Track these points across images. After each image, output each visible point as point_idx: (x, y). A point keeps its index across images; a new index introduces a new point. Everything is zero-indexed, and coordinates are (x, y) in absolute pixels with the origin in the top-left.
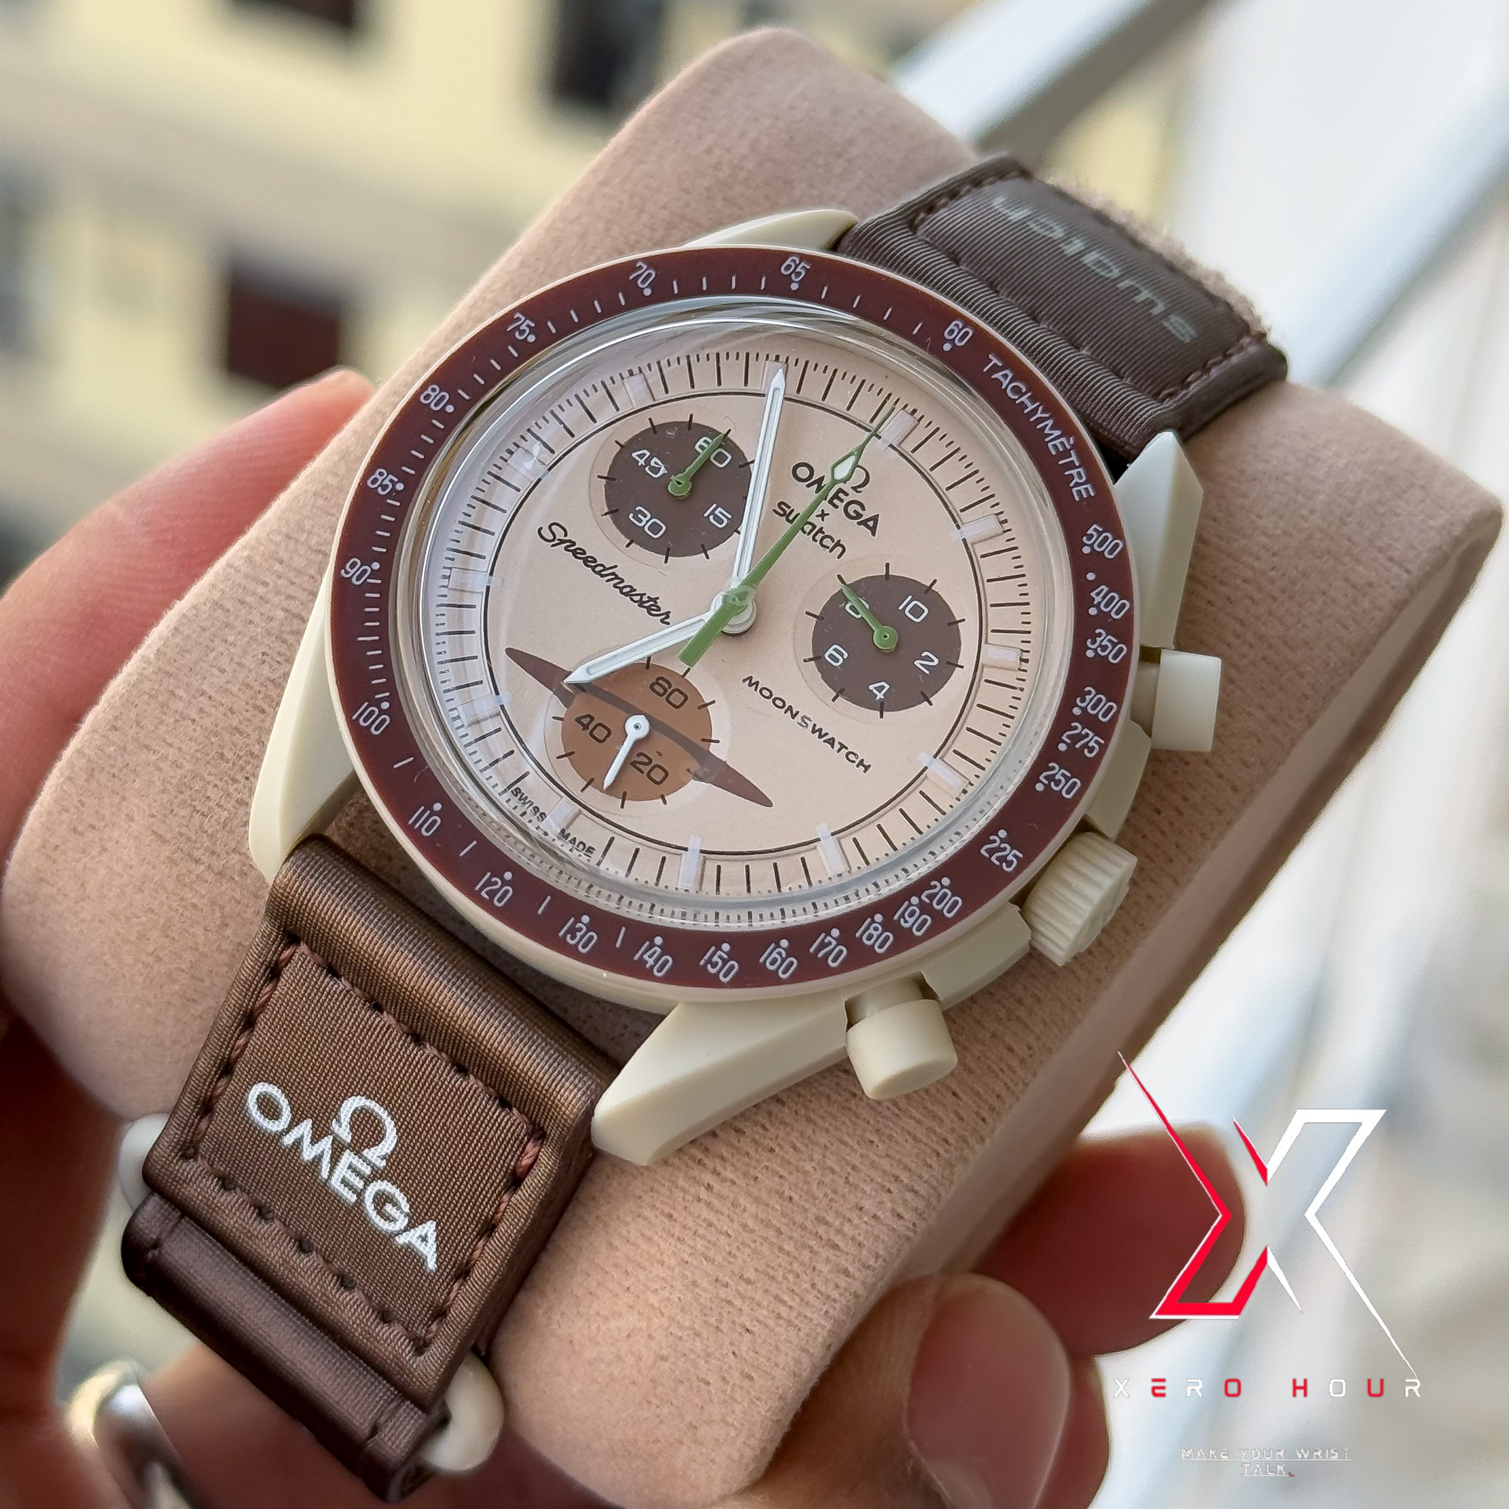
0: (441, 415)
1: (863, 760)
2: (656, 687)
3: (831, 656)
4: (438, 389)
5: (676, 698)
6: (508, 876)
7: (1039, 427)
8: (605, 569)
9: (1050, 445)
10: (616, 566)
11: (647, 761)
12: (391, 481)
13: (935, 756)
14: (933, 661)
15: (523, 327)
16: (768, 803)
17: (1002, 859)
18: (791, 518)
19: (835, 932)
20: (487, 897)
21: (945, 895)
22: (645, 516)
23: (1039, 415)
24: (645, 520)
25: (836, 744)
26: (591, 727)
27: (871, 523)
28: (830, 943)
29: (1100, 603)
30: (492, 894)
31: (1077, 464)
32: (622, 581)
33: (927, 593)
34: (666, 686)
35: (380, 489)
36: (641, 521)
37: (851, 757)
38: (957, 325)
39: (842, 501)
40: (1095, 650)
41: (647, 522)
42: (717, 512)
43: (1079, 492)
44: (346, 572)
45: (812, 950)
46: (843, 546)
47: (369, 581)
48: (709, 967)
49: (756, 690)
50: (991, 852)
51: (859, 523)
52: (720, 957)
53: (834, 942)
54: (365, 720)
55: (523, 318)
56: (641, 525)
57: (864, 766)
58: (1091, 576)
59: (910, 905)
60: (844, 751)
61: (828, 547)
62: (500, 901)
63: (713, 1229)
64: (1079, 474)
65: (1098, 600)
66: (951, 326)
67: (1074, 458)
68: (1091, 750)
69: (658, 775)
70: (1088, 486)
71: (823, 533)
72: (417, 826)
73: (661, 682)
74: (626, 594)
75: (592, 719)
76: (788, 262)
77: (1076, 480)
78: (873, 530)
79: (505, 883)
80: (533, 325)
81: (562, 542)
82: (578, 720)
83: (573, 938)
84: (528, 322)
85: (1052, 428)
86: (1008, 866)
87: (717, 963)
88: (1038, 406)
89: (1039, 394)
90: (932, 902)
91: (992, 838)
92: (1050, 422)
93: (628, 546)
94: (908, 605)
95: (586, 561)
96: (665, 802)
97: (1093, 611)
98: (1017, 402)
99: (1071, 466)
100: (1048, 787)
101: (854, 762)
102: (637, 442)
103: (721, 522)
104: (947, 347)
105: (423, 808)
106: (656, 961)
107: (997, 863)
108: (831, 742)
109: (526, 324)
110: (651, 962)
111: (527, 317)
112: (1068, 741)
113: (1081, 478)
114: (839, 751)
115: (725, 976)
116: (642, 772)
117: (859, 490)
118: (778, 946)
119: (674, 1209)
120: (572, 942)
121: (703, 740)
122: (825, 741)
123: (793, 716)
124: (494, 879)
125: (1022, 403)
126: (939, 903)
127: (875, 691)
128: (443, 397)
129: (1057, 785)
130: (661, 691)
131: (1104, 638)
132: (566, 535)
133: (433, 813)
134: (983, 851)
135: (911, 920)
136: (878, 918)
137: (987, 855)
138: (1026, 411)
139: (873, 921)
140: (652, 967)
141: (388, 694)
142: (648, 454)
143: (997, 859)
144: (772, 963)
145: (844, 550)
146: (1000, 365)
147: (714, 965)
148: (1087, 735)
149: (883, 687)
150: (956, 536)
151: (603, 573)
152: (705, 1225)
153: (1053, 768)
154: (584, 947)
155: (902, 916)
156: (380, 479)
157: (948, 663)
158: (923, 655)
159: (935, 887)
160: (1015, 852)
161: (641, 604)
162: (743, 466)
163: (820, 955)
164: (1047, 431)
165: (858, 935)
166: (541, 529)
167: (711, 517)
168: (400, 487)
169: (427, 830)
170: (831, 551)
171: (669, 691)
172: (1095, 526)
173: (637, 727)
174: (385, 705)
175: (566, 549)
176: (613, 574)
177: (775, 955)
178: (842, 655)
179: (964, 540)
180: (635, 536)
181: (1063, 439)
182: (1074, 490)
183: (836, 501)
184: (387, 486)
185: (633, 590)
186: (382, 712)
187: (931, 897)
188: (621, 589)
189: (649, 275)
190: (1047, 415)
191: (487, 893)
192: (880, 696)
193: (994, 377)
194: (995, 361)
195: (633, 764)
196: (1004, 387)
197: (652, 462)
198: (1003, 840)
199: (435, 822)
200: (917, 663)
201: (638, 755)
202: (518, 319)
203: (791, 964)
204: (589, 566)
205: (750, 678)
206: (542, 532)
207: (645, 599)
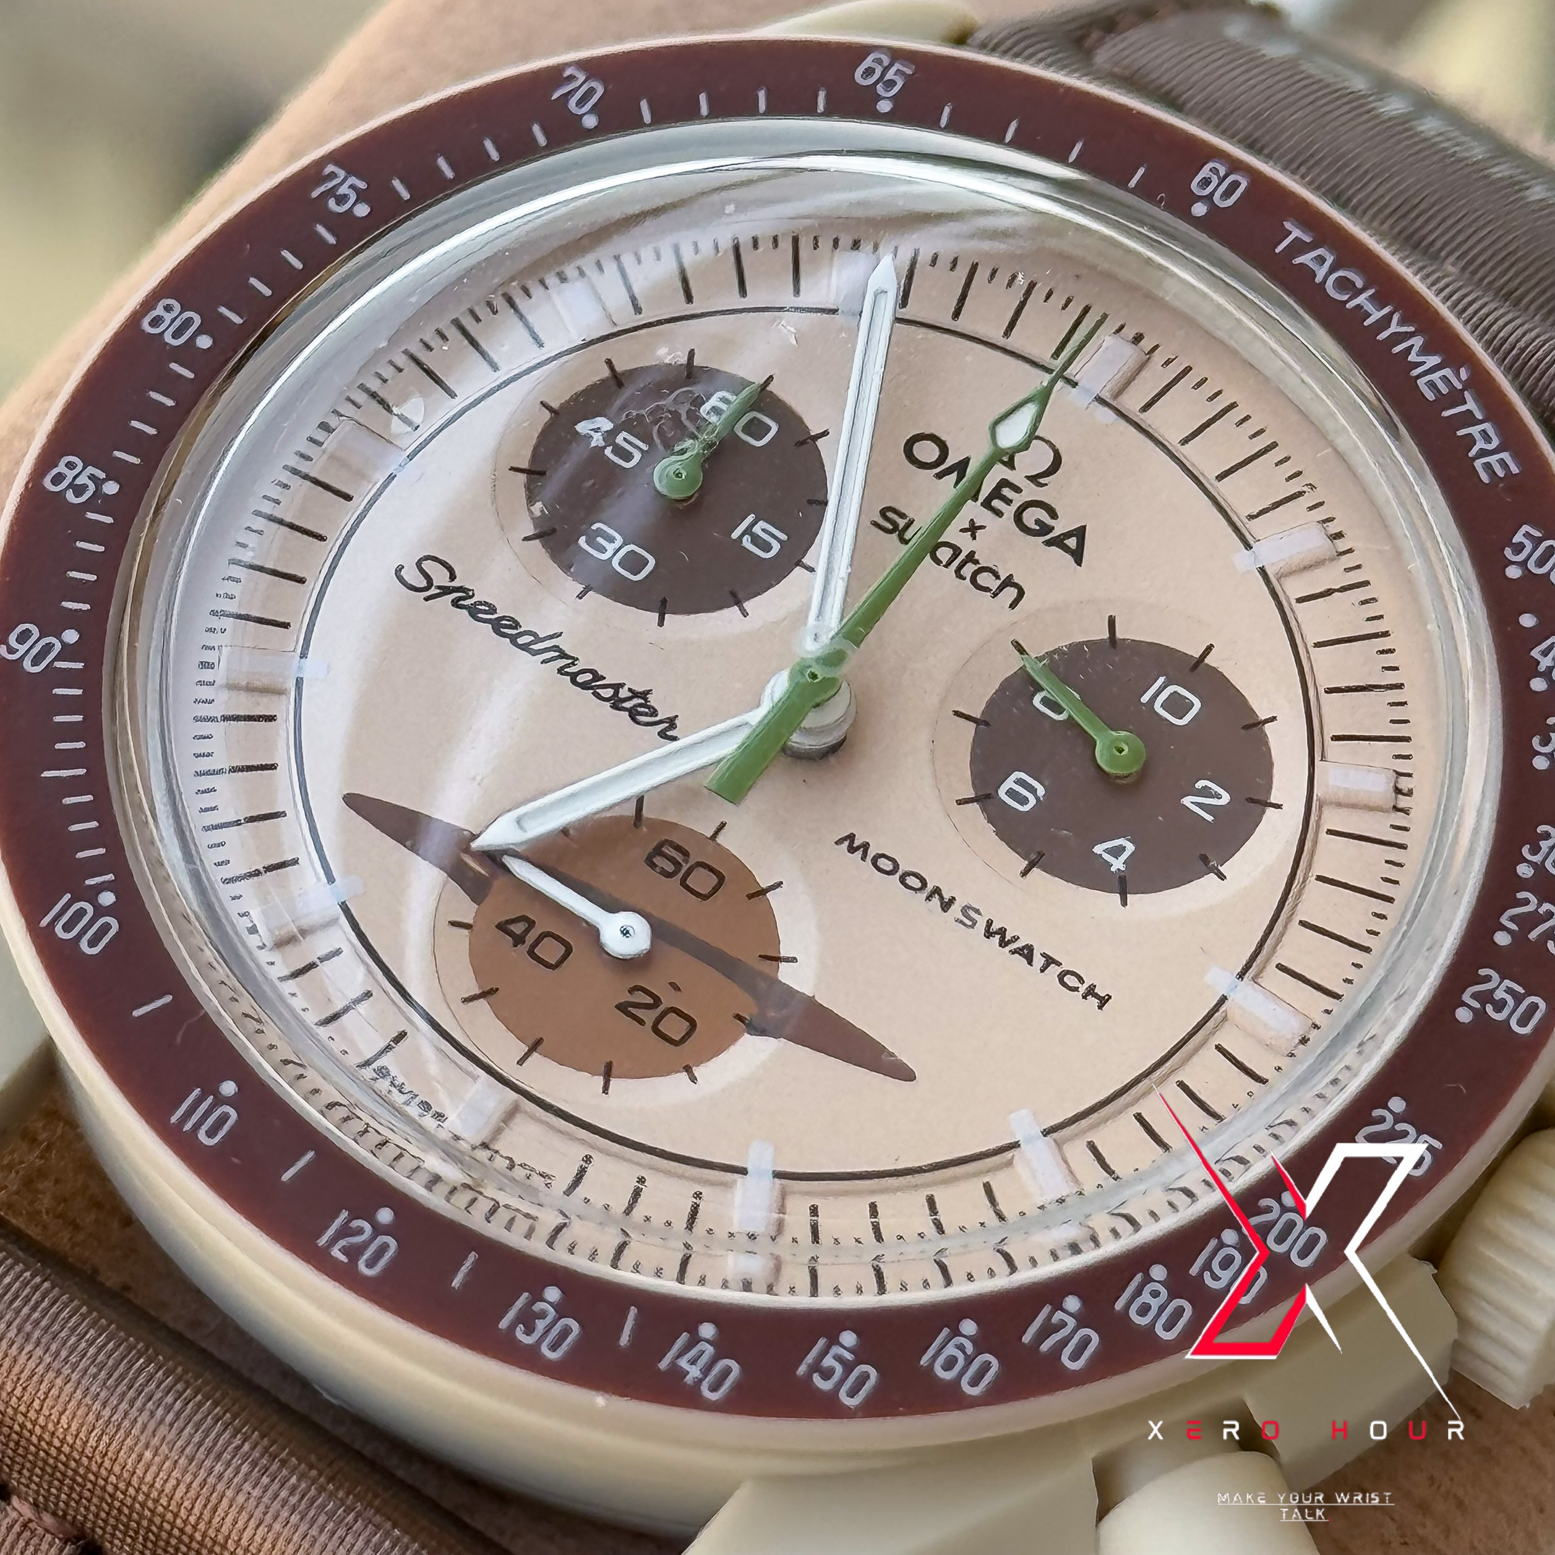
0: (187, 353)
1: (1093, 987)
2: (658, 860)
3: (1011, 793)
4: (177, 307)
5: (702, 881)
6: (385, 1216)
7: (1397, 349)
8: (538, 640)
9: (1421, 382)
10: (559, 635)
11: (650, 1001)
12: (92, 477)
13: (1241, 976)
14: (1219, 797)
15: (343, 190)
16: (905, 1074)
18: (908, 535)
20: (343, 1258)
21: (1292, 1224)
22: (611, 540)
23: (1394, 328)
24: (611, 548)
25: (1037, 956)
26: (531, 938)
27: (1072, 542)
28: (1063, 1324)
29: (1550, 669)
30: (353, 1253)
31: (1479, 416)
32: (575, 661)
33: (1193, 669)
34: (679, 857)
35: (70, 494)
36: (603, 550)
37: (1071, 980)
38: (1215, 171)
39: (1008, 502)
40: (1550, 756)
41: (617, 551)
42: (757, 529)
43: (1488, 466)
44: (12, 650)
45: (1027, 1338)
46: (1016, 585)
47: (58, 664)
48: (816, 1378)
49: (864, 858)
50: (1378, 1139)
51: (1048, 543)
52: (839, 1359)
53: (1071, 1323)
54: (68, 928)
55: (342, 174)
56: (604, 557)
57: (1096, 996)
58: (1528, 620)
59: (1221, 1245)
60: (1054, 970)
61: (987, 589)
62: (370, 1264)
64: (1485, 434)
65: (1546, 662)
66: (1205, 172)
67: (1471, 405)
69: (674, 1027)
70: (1505, 456)
71: (976, 562)
72: (188, 1127)
73: (667, 850)
74: (584, 686)
75: (531, 924)
76: (868, 62)
77: (1480, 444)
78: (1078, 556)
79: (378, 1230)
80: (362, 185)
81: (445, 591)
82: (502, 927)
83: (529, 1331)
84: (353, 180)
85: (1424, 351)
87: (832, 1370)
88: (1391, 314)
89: (1390, 290)
90: (1264, 1239)
91: (1377, 1113)
92: (1417, 342)
93: (580, 596)
94: (1158, 694)
95: (498, 626)
96: (693, 1080)
97: (1538, 684)
98: (1349, 306)
99: (1468, 419)
100: (1480, 1014)
101: (1076, 989)
102: (583, 404)
103: (767, 547)
104: (1199, 208)
105: (197, 1091)
106: (706, 1371)
108: (1027, 953)
109: (348, 184)
110: (694, 1372)
111: (350, 172)
112: (1514, 927)
113: (1489, 440)
114: (1043, 969)
115: (852, 1394)
116: (641, 1022)
117: (1042, 481)
118: (956, 1332)
120: (527, 1340)
121: (763, 958)
122: (1013, 952)
123: (945, 906)
124: (355, 1224)
125: (1359, 307)
127: (1106, 857)
128: (189, 321)
129: (1498, 1010)
130: (670, 868)
132: (453, 577)
133: (220, 1100)
136: (1158, 1272)
138: (1369, 321)
139: (1148, 1279)
140: (699, 1381)
141: (110, 877)
142: (608, 425)
144: (947, 1367)
145: (1021, 593)
146: (1307, 239)
147: (827, 1374)
148: (1549, 915)
149: (1122, 849)
150: (1244, 561)
151: (535, 647)
153: (1488, 979)
154: (554, 1347)
155: (1207, 1266)
156: (71, 474)
157: (1251, 800)
158: (1200, 784)
159: (1269, 1210)
160: (1426, 1137)
161: (616, 703)
162: (803, 443)
163: (1045, 1347)
164: (1412, 358)
165: (1119, 1305)
166: (400, 568)
167: (746, 540)
168: (111, 488)
169: (211, 1133)
170: (995, 595)
171: (685, 867)
172: (1526, 528)
173: (625, 933)
174: (107, 898)
175: (455, 603)
176: (556, 648)
177: (950, 1350)
178: (1033, 791)
179: (1263, 571)
180: (594, 578)
181: (1447, 372)
182: (1479, 463)
183: (996, 503)
184: (84, 487)
185: (597, 677)
186: (101, 911)
187: (1263, 1229)
188: (573, 677)
189: (592, 91)
190: (1412, 329)
191: (344, 1250)
192: (1118, 864)
193: (1298, 261)
194: (1296, 233)
195: (623, 1008)
196: (1319, 279)
197: (619, 440)
198: (1398, 1119)
199: (224, 1118)
200: (1187, 801)
201: (632, 991)
202: (333, 175)
203: (986, 1367)
204: (504, 635)
205: (851, 837)
206: (403, 573)
207: (623, 693)
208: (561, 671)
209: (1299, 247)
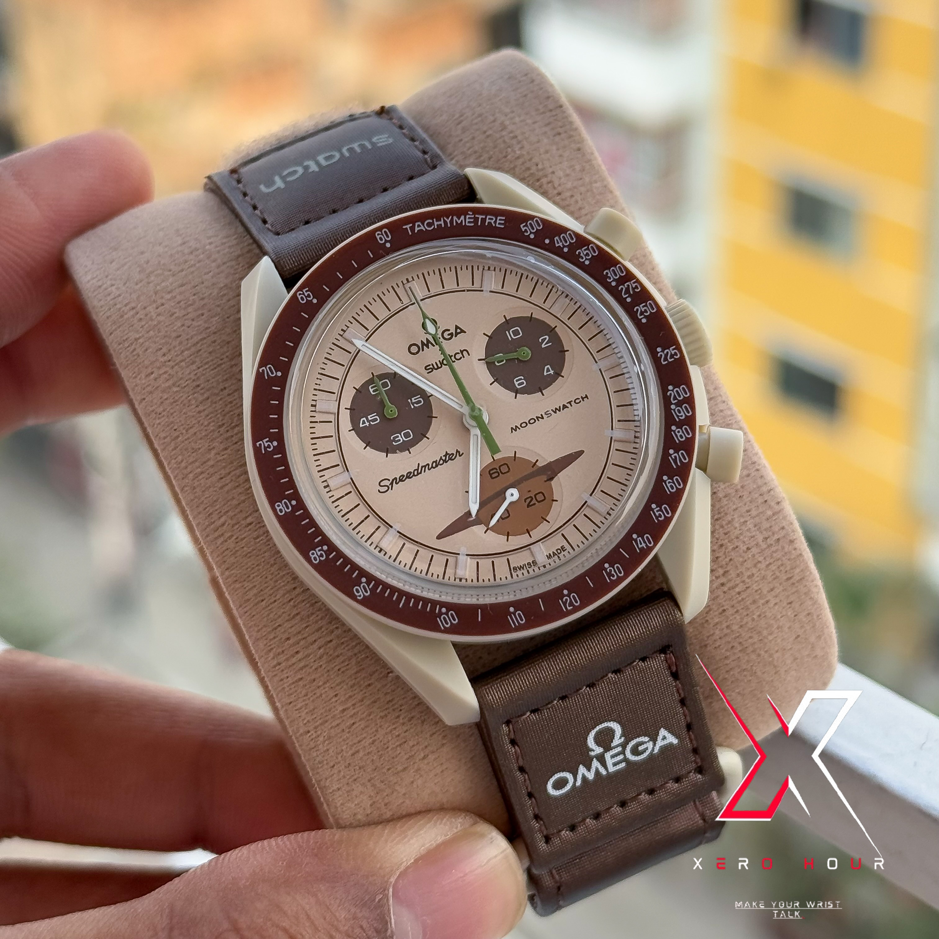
0: (295, 509)
1: (582, 397)
2: (494, 476)
3: (519, 385)
4: (279, 503)
6: (566, 592)
7: (455, 224)
8: (418, 470)
9: (467, 224)
10: (419, 464)
11: (530, 499)
12: (319, 551)
13: (596, 362)
14: (546, 338)
15: (266, 445)
16: (582, 452)
17: (672, 356)
18: (436, 367)
19: (671, 451)
20: (571, 607)
21: (677, 391)
22: (398, 437)
23: (448, 221)
24: (400, 438)
25: (567, 405)
27: (459, 331)
28: (675, 457)
29: (563, 244)
30: (571, 604)
31: (484, 217)
32: (428, 465)
33: (508, 323)
34: (495, 470)
35: (321, 558)
36: (400, 440)
37: (577, 401)
38: (378, 234)
39: (439, 338)
40: (586, 259)
41: (401, 437)
42: (414, 401)
43: (499, 224)
44: (360, 596)
45: (675, 467)
46: (464, 351)
47: (370, 587)
48: (660, 519)
49: (519, 429)
50: (666, 359)
51: (456, 336)
52: (657, 511)
53: (676, 454)
54: (447, 624)
55: (261, 442)
56: (402, 441)
57: (585, 398)
58: (547, 241)
59: (674, 410)
60: (573, 403)
61: (461, 358)
62: (576, 602)
63: (742, 593)
64: (489, 219)
65: (561, 244)
66: (378, 237)
67: (480, 217)
68: (636, 287)
69: (540, 497)
70: (499, 218)
71: (452, 356)
72: (517, 624)
73: (491, 472)
74: (437, 466)
76: (299, 297)
77: (492, 222)
78: (462, 331)
79: (568, 595)
80: (267, 439)
81: (392, 484)
83: (613, 576)
84: (265, 441)
85: (458, 218)
86: (677, 355)
87: (660, 514)
88: (444, 219)
89: (437, 215)
90: (677, 399)
91: (659, 355)
92: (455, 218)
93: (410, 453)
94: (510, 335)
95: (409, 477)
96: (556, 501)
97: (566, 250)
98: (436, 227)
99: (484, 220)
100: (646, 317)
101: (580, 401)
102: (354, 421)
103: (420, 402)
104: (388, 245)
105: (509, 617)
106: (645, 542)
107: (673, 359)
108: (565, 407)
109: (265, 442)
110: (644, 545)
111: (262, 440)
112: (627, 295)
113: (492, 219)
114: (571, 406)
115: (668, 513)
116: (534, 504)
117: (437, 327)
118: (665, 482)
119: (723, 606)
120: (615, 577)
121: (533, 467)
122: (563, 410)
123: (543, 418)
124: (564, 600)
125: (438, 225)
126: (680, 397)
127: (548, 373)
128: (285, 503)
129: (647, 312)
130: (496, 474)
131: (582, 252)
132: (389, 480)
133: (514, 613)
134: (664, 363)
135: (682, 413)
137: (666, 362)
138: (443, 226)
139: (674, 431)
140: (647, 545)
141: (438, 606)
142: (364, 419)
143: (671, 358)
144: (672, 488)
145: (467, 351)
146: (411, 225)
147: (660, 516)
148: (628, 286)
149: (548, 368)
150: (485, 294)
151: (419, 471)
152: (738, 596)
153: (637, 310)
154: (620, 573)
155: (678, 416)
156: (315, 555)
157: (551, 332)
158: (540, 341)
159: (671, 394)
160: (671, 348)
161: (445, 461)
162: (394, 377)
163: (679, 464)
164: (459, 222)
165: (677, 442)
166: (379, 491)
167: (415, 405)
168: (325, 548)
169: (522, 620)
170: (464, 357)
171: (498, 470)
172: (522, 226)
173: (512, 495)
174: (444, 610)
175: (397, 483)
176: (422, 467)
177: (669, 485)
178: (521, 379)
179: (491, 292)
180: (406, 447)
181: (468, 216)
182: (497, 225)
184: (321, 554)
185: (436, 462)
186: (447, 614)
187: (675, 398)
188: (432, 467)
189: (270, 368)
190: (451, 217)
191: (569, 606)
192: (552, 372)
193: (416, 231)
194: (408, 226)
195: (528, 506)
196: (424, 230)
197: (370, 419)
198: (663, 351)
199: (519, 614)
200: (543, 346)
201: (525, 502)
202: (260, 445)
203: (677, 480)
204: (412, 477)
205: (512, 428)
206: (381, 491)
207: (444, 458)
208: (429, 469)
209: (412, 228)
